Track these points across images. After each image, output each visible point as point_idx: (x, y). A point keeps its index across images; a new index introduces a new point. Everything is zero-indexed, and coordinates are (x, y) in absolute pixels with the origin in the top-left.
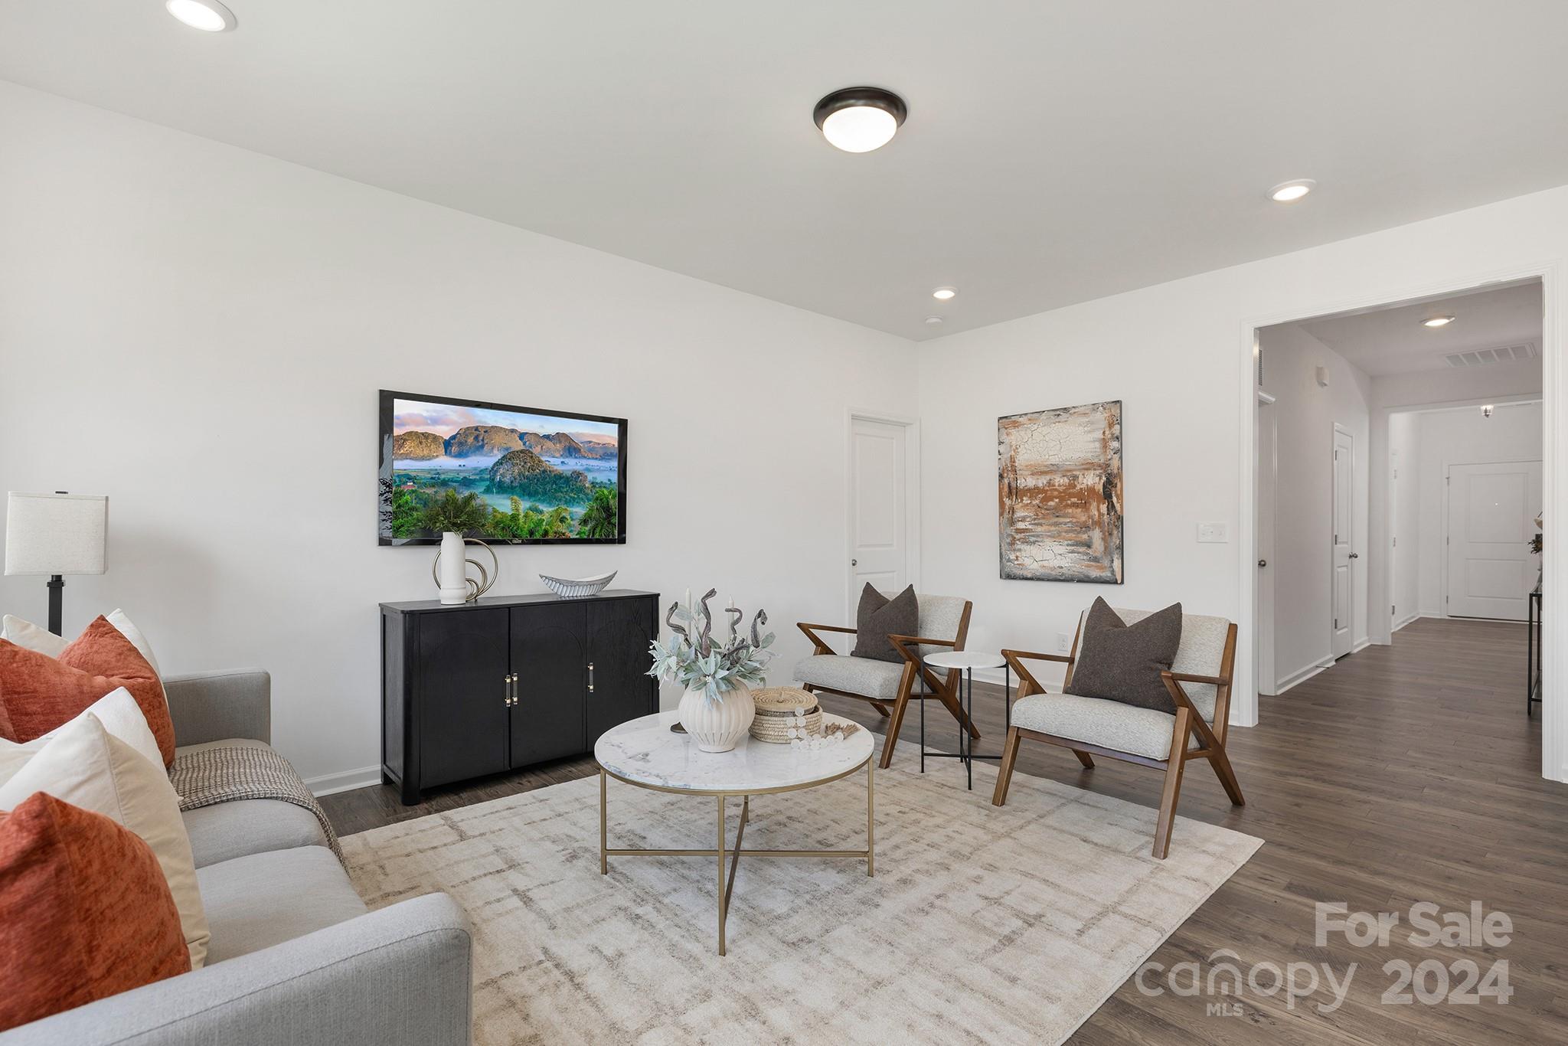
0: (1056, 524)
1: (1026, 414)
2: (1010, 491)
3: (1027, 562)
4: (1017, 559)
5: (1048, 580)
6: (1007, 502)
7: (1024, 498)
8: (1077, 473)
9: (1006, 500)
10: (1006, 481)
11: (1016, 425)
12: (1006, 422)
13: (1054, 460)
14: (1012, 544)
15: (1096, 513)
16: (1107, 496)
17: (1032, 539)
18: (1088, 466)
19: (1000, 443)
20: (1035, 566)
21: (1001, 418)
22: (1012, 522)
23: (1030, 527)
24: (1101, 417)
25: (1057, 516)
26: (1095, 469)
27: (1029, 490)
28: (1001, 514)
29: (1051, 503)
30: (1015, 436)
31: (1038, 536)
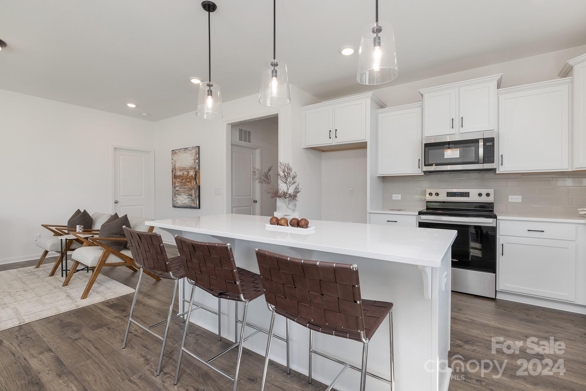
0: (185, 188)
1: (178, 150)
2: (175, 177)
3: (178, 201)
4: (176, 201)
5: (183, 208)
6: (174, 180)
7: (178, 179)
8: (189, 170)
9: (173, 179)
10: (173, 173)
11: (176, 153)
12: (174, 152)
13: (184, 166)
14: (175, 195)
15: (193, 184)
16: (195, 179)
17: (180, 193)
18: (191, 168)
19: (172, 159)
20: (180, 203)
21: (172, 151)
22: (175, 187)
23: (179, 189)
24: (194, 151)
25: (185, 185)
26: (193, 169)
27: (179, 176)
28: (172, 185)
29: (184, 181)
30: (176, 157)
31: (180, 192)
